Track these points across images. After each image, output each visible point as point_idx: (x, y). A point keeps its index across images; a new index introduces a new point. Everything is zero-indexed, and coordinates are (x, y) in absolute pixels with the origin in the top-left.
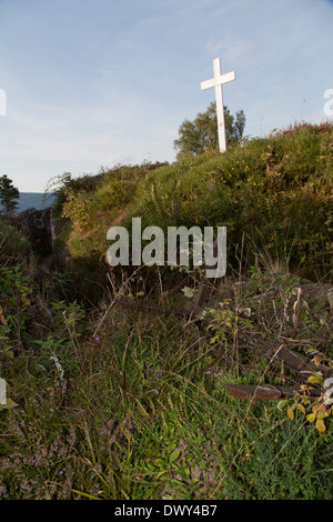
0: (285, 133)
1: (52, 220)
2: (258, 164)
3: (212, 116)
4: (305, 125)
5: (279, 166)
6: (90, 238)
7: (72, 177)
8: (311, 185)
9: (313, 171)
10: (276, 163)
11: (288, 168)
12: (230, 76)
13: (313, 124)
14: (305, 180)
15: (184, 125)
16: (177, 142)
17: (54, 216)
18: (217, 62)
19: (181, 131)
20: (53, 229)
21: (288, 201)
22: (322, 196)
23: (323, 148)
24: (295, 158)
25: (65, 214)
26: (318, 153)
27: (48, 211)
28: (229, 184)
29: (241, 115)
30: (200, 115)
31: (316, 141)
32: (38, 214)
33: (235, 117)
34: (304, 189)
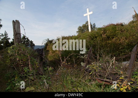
0: (107, 26)
1: (44, 51)
2: (100, 34)
3: (86, 25)
4: (112, 24)
5: (106, 34)
6: (54, 55)
7: (49, 40)
8: (115, 39)
9: (115, 35)
10: (105, 34)
11: (108, 35)
12: (91, 13)
13: (114, 24)
14: (113, 38)
15: (79, 27)
16: (77, 32)
17: (44, 50)
18: (88, 9)
19: (78, 29)
20: (44, 54)
21: (109, 43)
22: (118, 41)
23: (117, 29)
24: (110, 32)
25: (47, 49)
26: (116, 31)
27: (43, 49)
28: (92, 39)
29: (94, 24)
30: (83, 25)
31: (115, 28)
32: (40, 50)
33: (93, 25)
34: (113, 40)
